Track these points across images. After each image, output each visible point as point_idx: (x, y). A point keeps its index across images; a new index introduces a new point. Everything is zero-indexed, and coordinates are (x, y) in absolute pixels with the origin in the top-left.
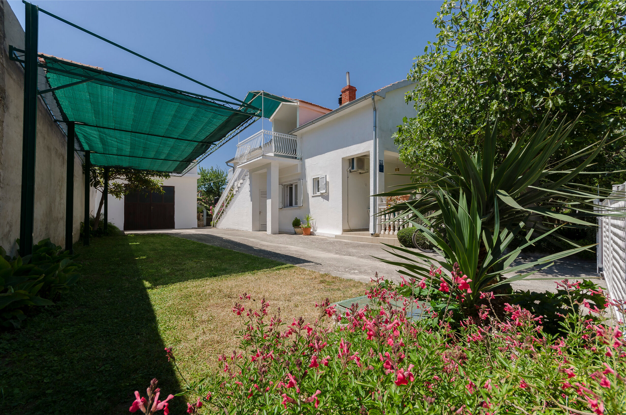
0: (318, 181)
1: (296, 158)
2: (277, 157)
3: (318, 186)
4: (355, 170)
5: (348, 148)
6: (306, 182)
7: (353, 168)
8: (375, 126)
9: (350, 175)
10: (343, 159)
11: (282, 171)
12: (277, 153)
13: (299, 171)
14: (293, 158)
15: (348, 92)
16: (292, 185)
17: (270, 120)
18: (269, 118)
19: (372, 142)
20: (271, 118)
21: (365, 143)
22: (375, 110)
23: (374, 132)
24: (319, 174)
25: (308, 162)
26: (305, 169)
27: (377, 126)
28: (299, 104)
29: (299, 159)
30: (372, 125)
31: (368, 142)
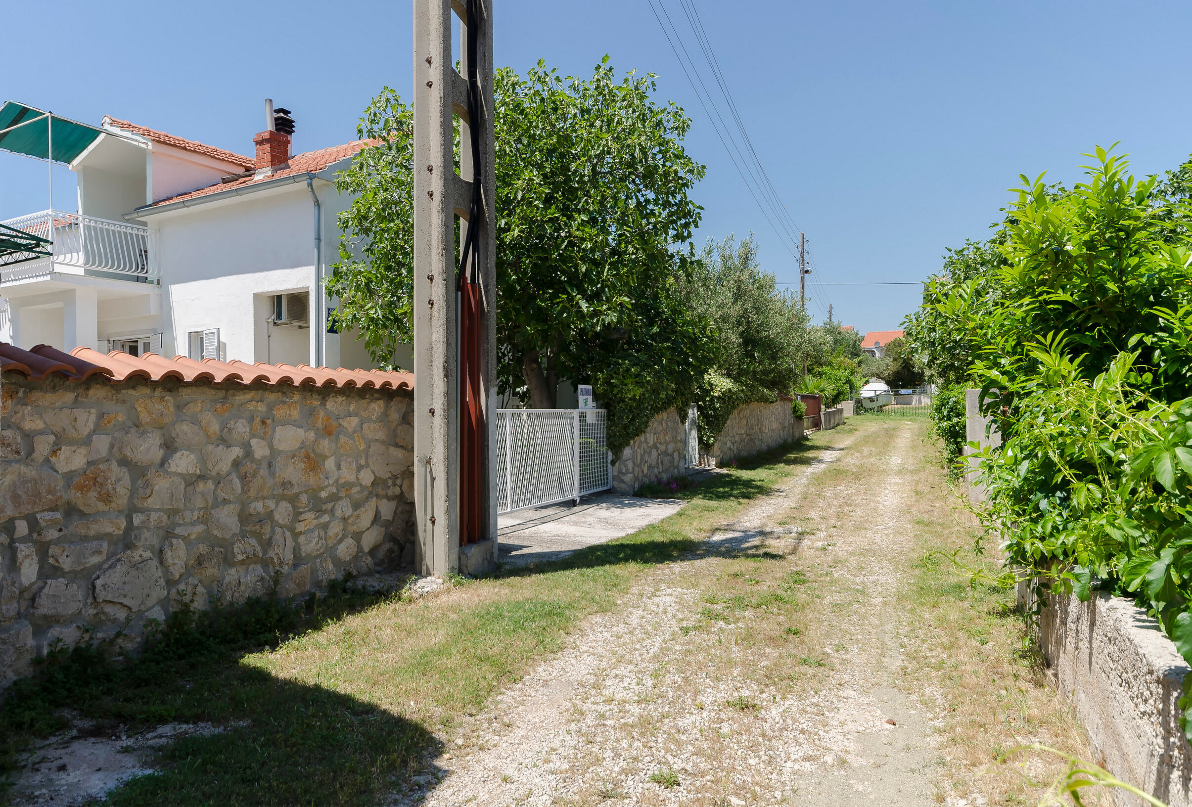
0: (202, 339)
1: (145, 280)
2: (92, 279)
3: (202, 351)
4: (283, 321)
5: (266, 273)
6: (174, 339)
7: (279, 316)
8: (319, 239)
9: (275, 331)
10: (257, 296)
11: (104, 306)
12: (93, 268)
13: (153, 310)
14: (138, 279)
15: (269, 145)
16: (137, 342)
17: (70, 167)
18: (69, 161)
19: (311, 270)
20: (76, 161)
21: (299, 269)
22: (318, 204)
23: (316, 251)
24: (204, 324)
25: (179, 293)
26: (170, 309)
27: (322, 238)
28: (150, 147)
29: (152, 282)
30: (312, 235)
31: (306, 268)
